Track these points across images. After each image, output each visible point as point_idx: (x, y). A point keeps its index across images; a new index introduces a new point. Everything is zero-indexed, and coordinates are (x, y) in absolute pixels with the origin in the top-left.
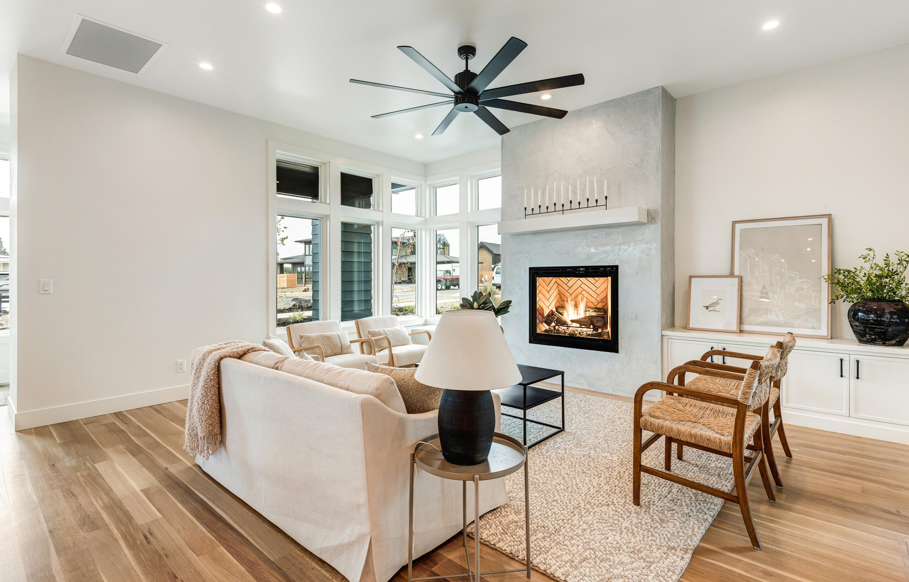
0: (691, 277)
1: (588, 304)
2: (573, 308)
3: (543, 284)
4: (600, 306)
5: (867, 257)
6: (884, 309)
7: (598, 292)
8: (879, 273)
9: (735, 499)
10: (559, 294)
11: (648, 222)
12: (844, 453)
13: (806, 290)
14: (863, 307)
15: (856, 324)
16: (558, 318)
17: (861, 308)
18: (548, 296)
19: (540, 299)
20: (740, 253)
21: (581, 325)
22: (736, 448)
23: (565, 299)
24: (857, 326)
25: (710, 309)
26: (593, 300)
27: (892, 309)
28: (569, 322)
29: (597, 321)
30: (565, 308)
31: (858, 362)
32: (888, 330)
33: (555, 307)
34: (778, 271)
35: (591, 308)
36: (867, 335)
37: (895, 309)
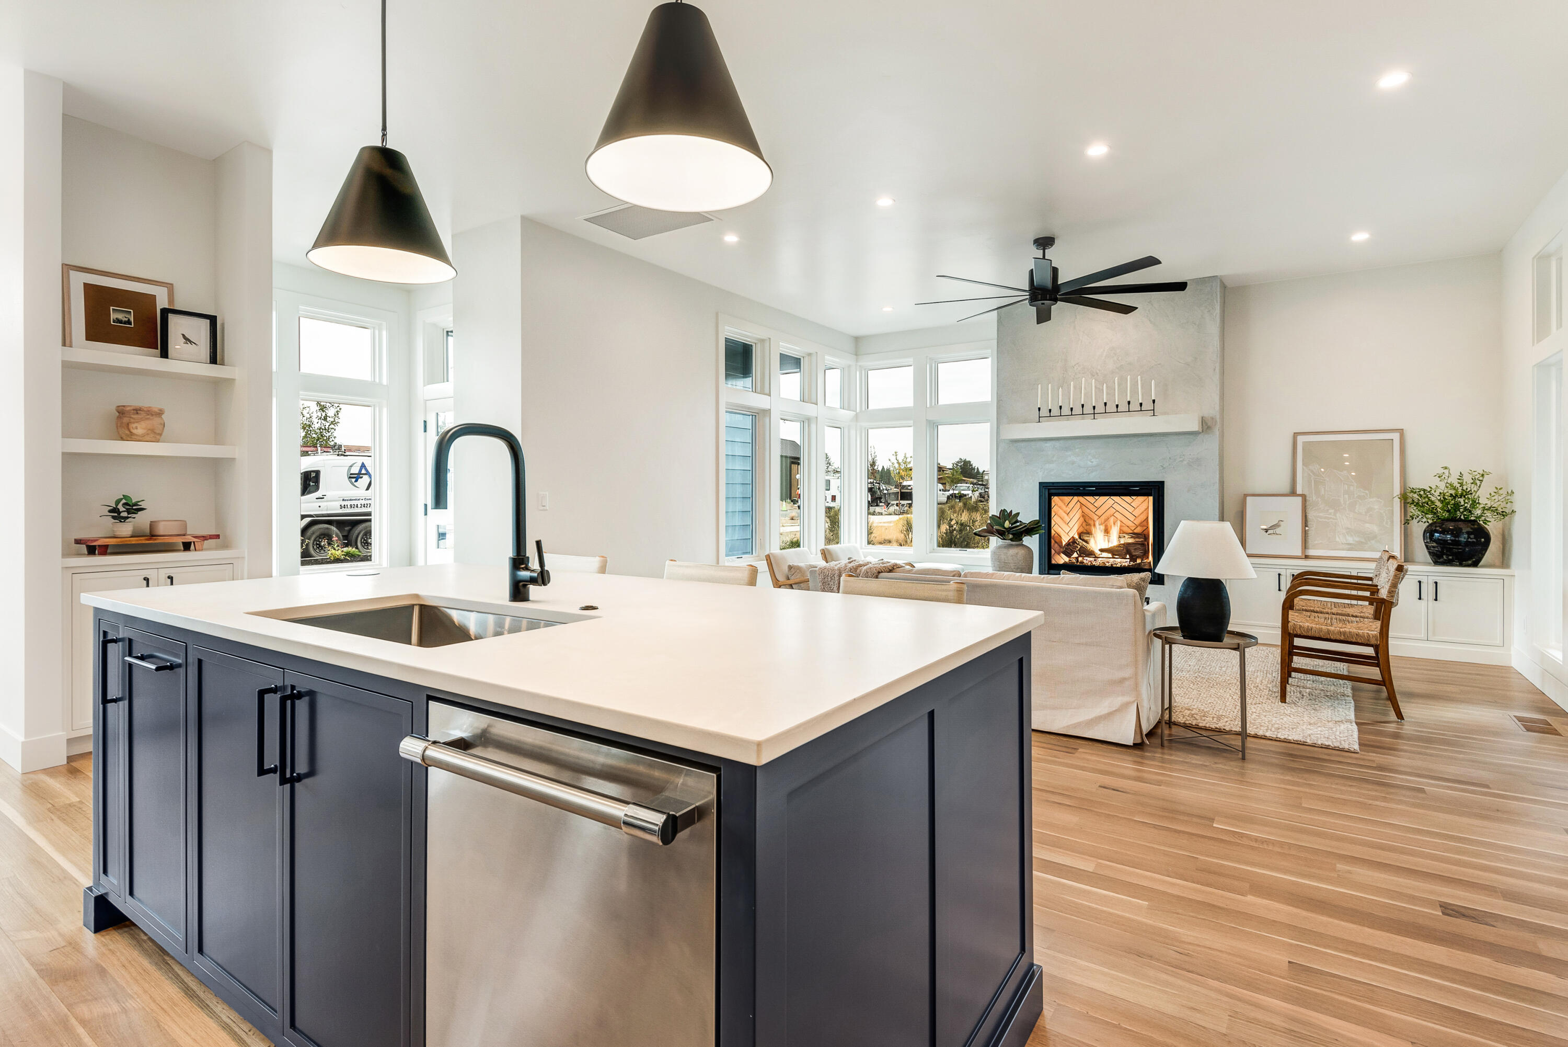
0: (1246, 496)
1: (1122, 528)
2: (1102, 534)
3: (1060, 503)
4: (1138, 530)
5: (1442, 476)
6: (1461, 529)
7: (1136, 513)
8: (1453, 492)
9: (1382, 683)
10: (1083, 516)
11: (1203, 431)
12: (1431, 670)
13: (1377, 510)
14: (1440, 527)
15: (1432, 545)
16: (1081, 547)
17: (1438, 528)
18: (1067, 519)
19: (1056, 523)
20: (1303, 468)
21: (1113, 555)
22: (1383, 639)
23: (1092, 523)
24: (1433, 547)
25: (1270, 532)
26: (1130, 524)
27: (1469, 529)
28: (1097, 552)
29: (1135, 549)
30: (1092, 534)
31: (1436, 583)
32: (1465, 549)
33: (1078, 534)
34: (1347, 488)
35: (1126, 534)
36: (1444, 556)
37: (1472, 528)
